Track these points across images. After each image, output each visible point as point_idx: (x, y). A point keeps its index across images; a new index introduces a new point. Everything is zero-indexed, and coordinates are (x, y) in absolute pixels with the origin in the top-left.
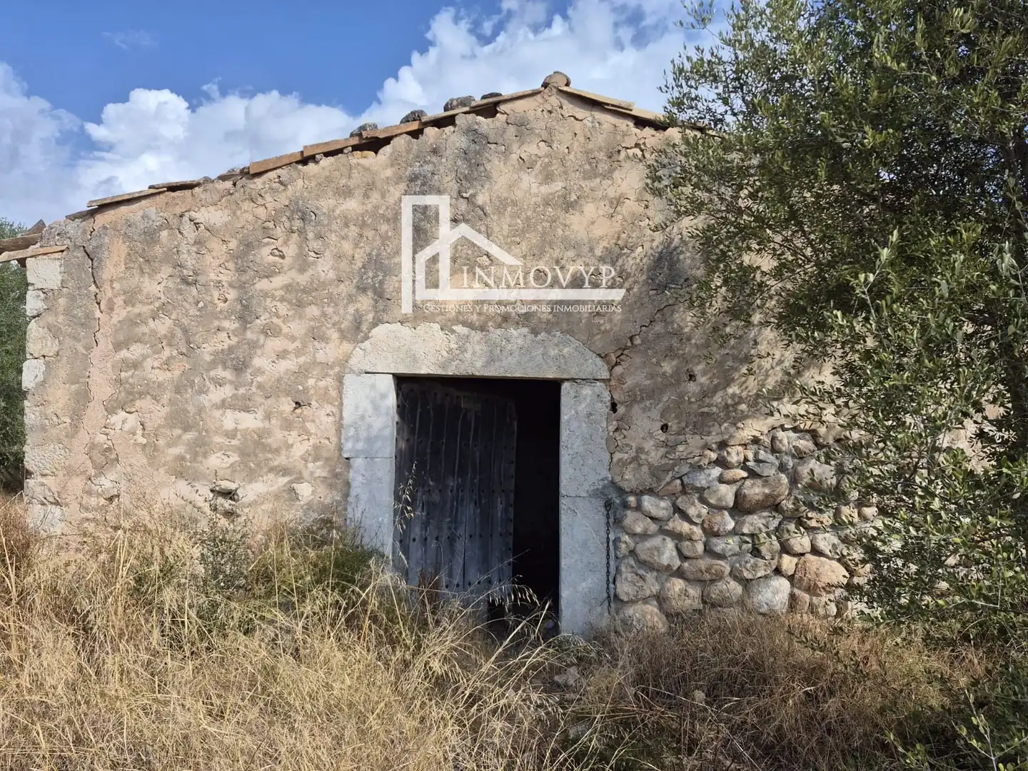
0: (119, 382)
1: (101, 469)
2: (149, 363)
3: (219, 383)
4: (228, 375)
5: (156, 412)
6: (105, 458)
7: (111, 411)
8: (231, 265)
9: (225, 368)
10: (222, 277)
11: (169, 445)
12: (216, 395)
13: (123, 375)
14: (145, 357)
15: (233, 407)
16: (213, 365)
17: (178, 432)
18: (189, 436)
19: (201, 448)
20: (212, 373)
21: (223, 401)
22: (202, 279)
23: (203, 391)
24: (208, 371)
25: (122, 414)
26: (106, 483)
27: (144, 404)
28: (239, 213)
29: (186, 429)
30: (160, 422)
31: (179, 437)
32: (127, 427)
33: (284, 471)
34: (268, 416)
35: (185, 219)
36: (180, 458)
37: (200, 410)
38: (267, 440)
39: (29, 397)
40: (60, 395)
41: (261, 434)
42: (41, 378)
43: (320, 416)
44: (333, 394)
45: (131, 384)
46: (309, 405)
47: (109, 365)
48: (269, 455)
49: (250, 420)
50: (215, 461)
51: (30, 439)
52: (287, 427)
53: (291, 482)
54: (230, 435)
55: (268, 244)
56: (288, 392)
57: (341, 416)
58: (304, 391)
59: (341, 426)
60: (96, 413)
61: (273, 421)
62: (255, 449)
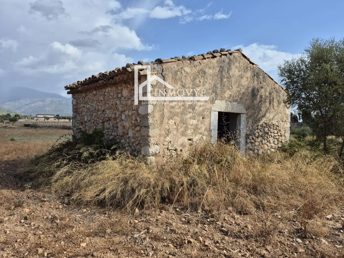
0: (171, 112)
1: (168, 135)
2: (176, 107)
3: (190, 113)
4: (191, 111)
5: (178, 119)
6: (168, 132)
7: (169, 120)
8: (191, 83)
9: (191, 109)
10: (190, 86)
11: (181, 128)
12: (189, 115)
13: (171, 110)
14: (176, 105)
15: (192, 119)
16: (189, 108)
17: (182, 125)
18: (184, 126)
19: (186, 129)
20: (188, 110)
21: (190, 117)
22: (186, 86)
23: (187, 115)
24: (187, 109)
25: (171, 120)
26: (168, 139)
27: (176, 117)
28: (192, 70)
29: (184, 124)
30: (179, 122)
31: (182, 126)
32: (172, 124)
33: (201, 133)
34: (198, 121)
35: (183, 69)
36: (183, 131)
37: (186, 119)
38: (198, 127)
39: (150, 115)
40: (157, 115)
41: (197, 125)
42: (152, 110)
43: (207, 121)
44: (209, 116)
45: (173, 112)
46: (205, 118)
47: (168, 107)
48: (198, 130)
49: (195, 122)
50: (189, 132)
51: (150, 127)
52: (201, 123)
53: (202, 136)
54: (192, 125)
55: (198, 79)
56: (202, 115)
57: (211, 121)
58: (204, 115)
59: (211, 123)
60: (166, 120)
61: (199, 122)
62: (196, 129)
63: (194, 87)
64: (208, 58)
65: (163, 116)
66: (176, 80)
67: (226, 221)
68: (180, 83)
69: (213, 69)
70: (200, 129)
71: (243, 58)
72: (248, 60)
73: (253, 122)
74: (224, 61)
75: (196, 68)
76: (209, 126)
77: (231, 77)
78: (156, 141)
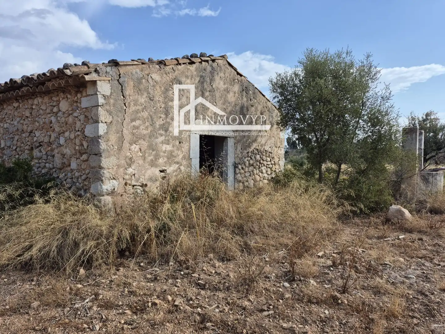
0: (133, 134)
1: (130, 166)
2: (142, 127)
3: (161, 135)
4: (163, 132)
5: (144, 144)
6: (130, 162)
7: (131, 144)
8: (162, 95)
9: (163, 130)
10: (160, 99)
11: (149, 156)
12: (161, 139)
13: (134, 131)
14: (140, 125)
15: (165, 143)
16: (159, 129)
17: (151, 151)
18: (154, 153)
19: (157, 157)
20: (159, 132)
21: (162, 141)
22: (155, 99)
23: (157, 138)
24: (158, 131)
25: (135, 145)
26: (130, 170)
27: (141, 142)
28: (163, 77)
29: (153, 150)
30: (146, 148)
31: (151, 153)
32: (136, 150)
33: (178, 163)
34: (173, 146)
35: (149, 76)
36: (152, 160)
37: (156, 144)
38: (173, 154)
39: (102, 138)
40: (113, 138)
41: (171, 152)
42: (105, 131)
43: (185, 146)
44: (188, 139)
45: (137, 135)
46: (183, 143)
47: (129, 127)
48: (174, 158)
49: (169, 148)
50: (161, 161)
51: (103, 155)
52: (178, 149)
53: (179, 166)
54: (165, 152)
55: (171, 90)
56: (178, 139)
57: (190, 146)
58: (181, 139)
59: (190, 149)
60: (126, 145)
61: (175, 148)
62: (171, 157)
63: (166, 100)
64: (184, 64)
65: (121, 139)
66: (140, 90)
67: (204, 272)
68: (145, 94)
69: (191, 79)
70: (175, 157)
71: (229, 68)
72: (235, 70)
73: (243, 149)
74: (205, 70)
75: (168, 75)
76: (188, 153)
77: (215, 89)
78: (113, 174)
